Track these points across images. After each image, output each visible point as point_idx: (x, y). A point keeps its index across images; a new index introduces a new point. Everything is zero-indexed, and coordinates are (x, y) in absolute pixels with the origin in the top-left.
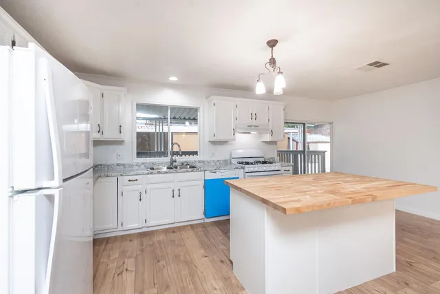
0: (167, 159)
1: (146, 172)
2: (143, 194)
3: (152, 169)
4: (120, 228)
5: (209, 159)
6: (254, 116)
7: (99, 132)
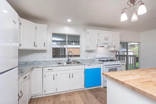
0: (66, 59)
1: (57, 65)
2: (55, 77)
3: (59, 63)
4: (44, 93)
5: (85, 59)
6: (106, 39)
7: (34, 46)
